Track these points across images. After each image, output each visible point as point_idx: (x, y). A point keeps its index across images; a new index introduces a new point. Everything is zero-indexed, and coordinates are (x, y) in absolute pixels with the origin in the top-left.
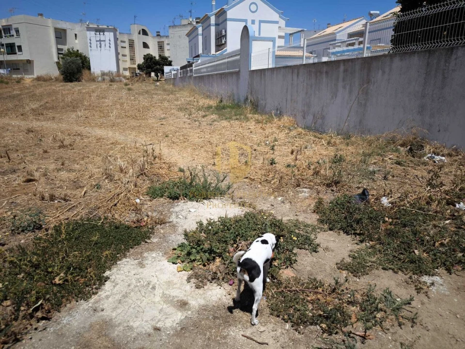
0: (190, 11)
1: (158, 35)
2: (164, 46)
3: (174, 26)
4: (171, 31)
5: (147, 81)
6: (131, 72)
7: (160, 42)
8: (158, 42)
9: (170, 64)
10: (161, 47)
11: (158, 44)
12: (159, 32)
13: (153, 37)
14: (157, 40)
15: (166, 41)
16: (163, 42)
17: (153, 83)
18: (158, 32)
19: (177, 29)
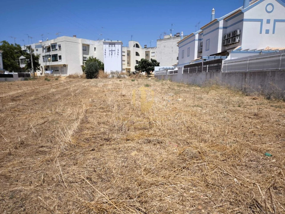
0: (171, 30)
1: (145, 47)
2: (149, 54)
3: (161, 40)
4: (158, 43)
5: (142, 77)
6: (127, 71)
7: (147, 51)
8: (146, 52)
10: (147, 54)
11: (146, 53)
12: (146, 45)
13: (143, 49)
14: (145, 50)
15: (151, 51)
16: (149, 51)
17: (146, 79)
18: (145, 46)
19: (163, 41)
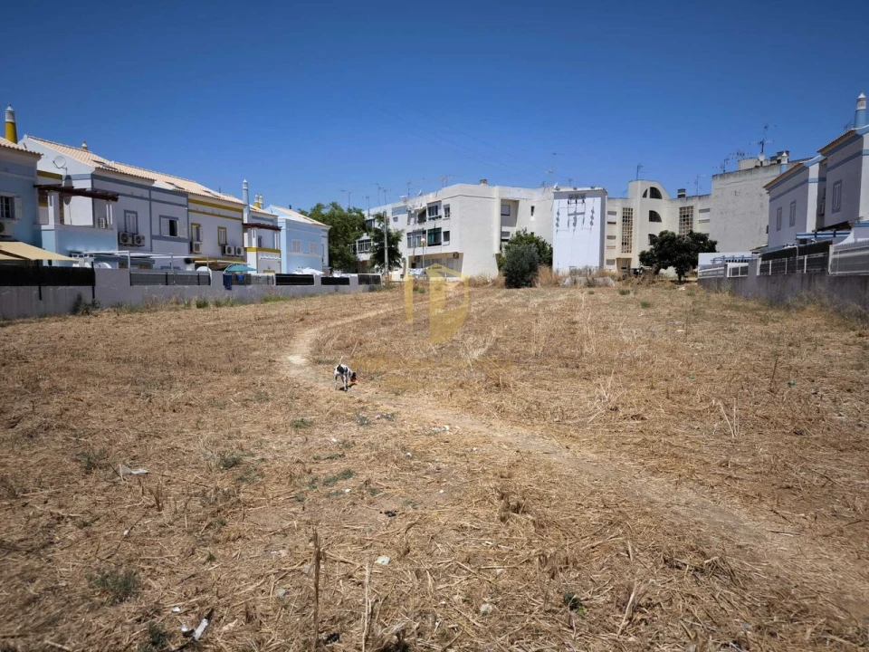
0: (762, 143)
1: (680, 196)
2: (692, 215)
3: (724, 175)
4: (717, 183)
5: (658, 283)
6: (621, 266)
7: (684, 208)
8: (681, 209)
9: (711, 248)
10: (686, 217)
11: (681, 213)
12: (684, 190)
13: (672, 200)
14: (680, 204)
15: (698, 205)
16: (692, 207)
17: (671, 288)
18: (680, 191)
19: (732, 179)
